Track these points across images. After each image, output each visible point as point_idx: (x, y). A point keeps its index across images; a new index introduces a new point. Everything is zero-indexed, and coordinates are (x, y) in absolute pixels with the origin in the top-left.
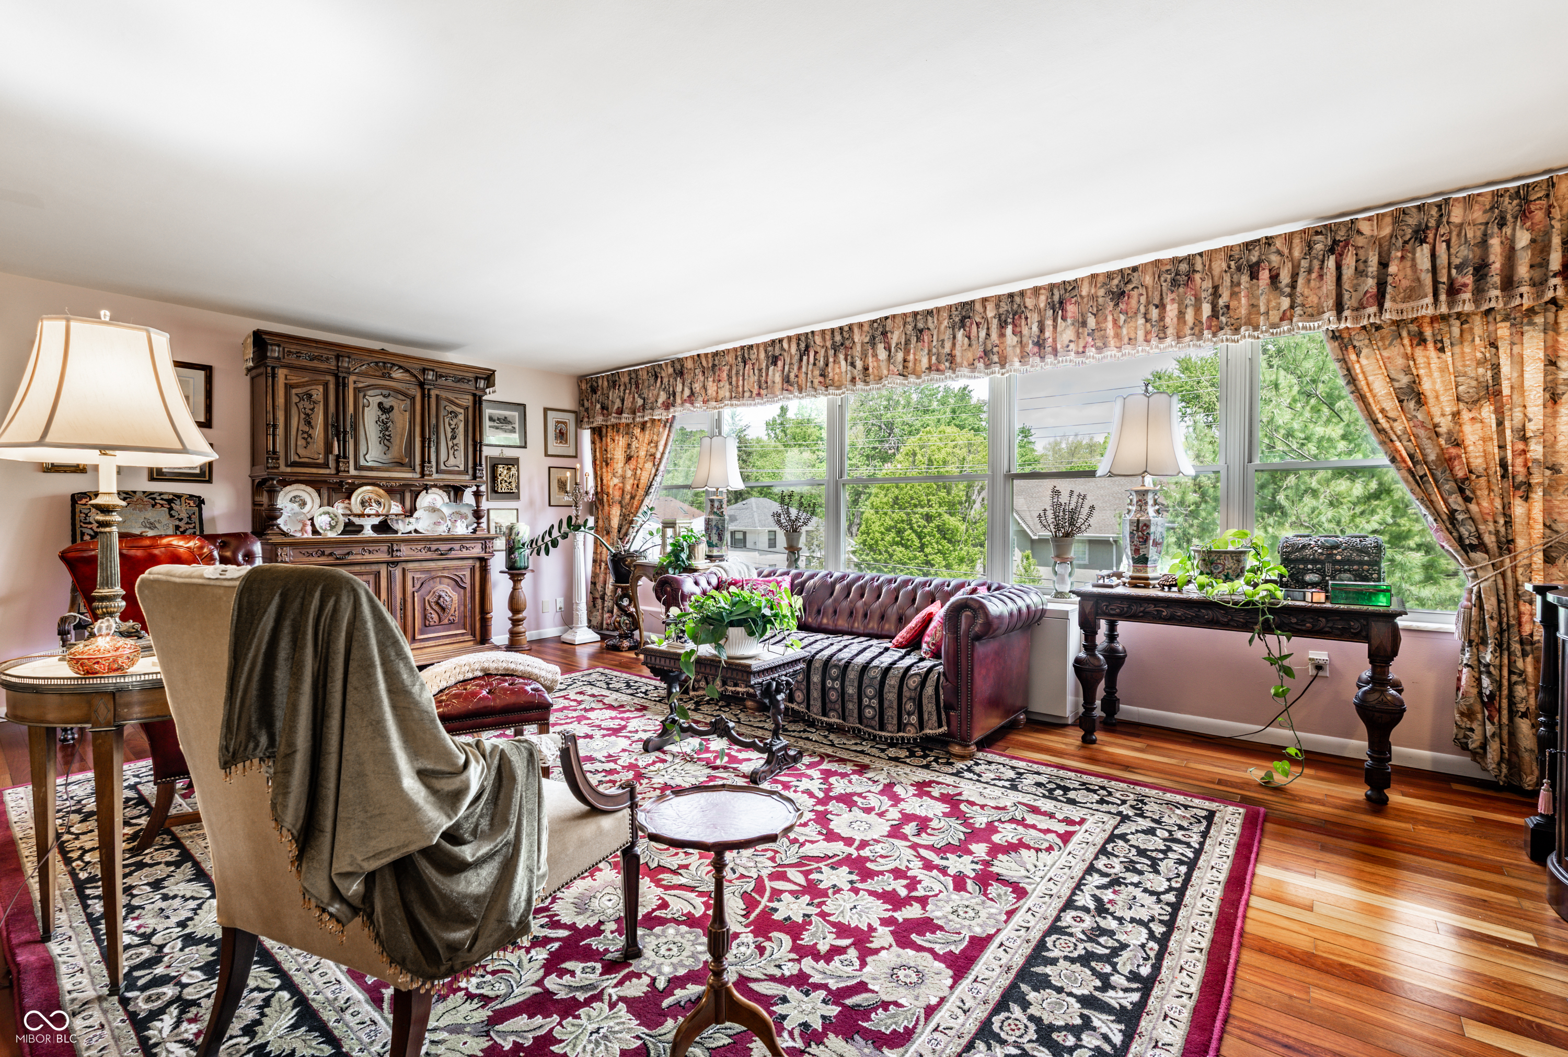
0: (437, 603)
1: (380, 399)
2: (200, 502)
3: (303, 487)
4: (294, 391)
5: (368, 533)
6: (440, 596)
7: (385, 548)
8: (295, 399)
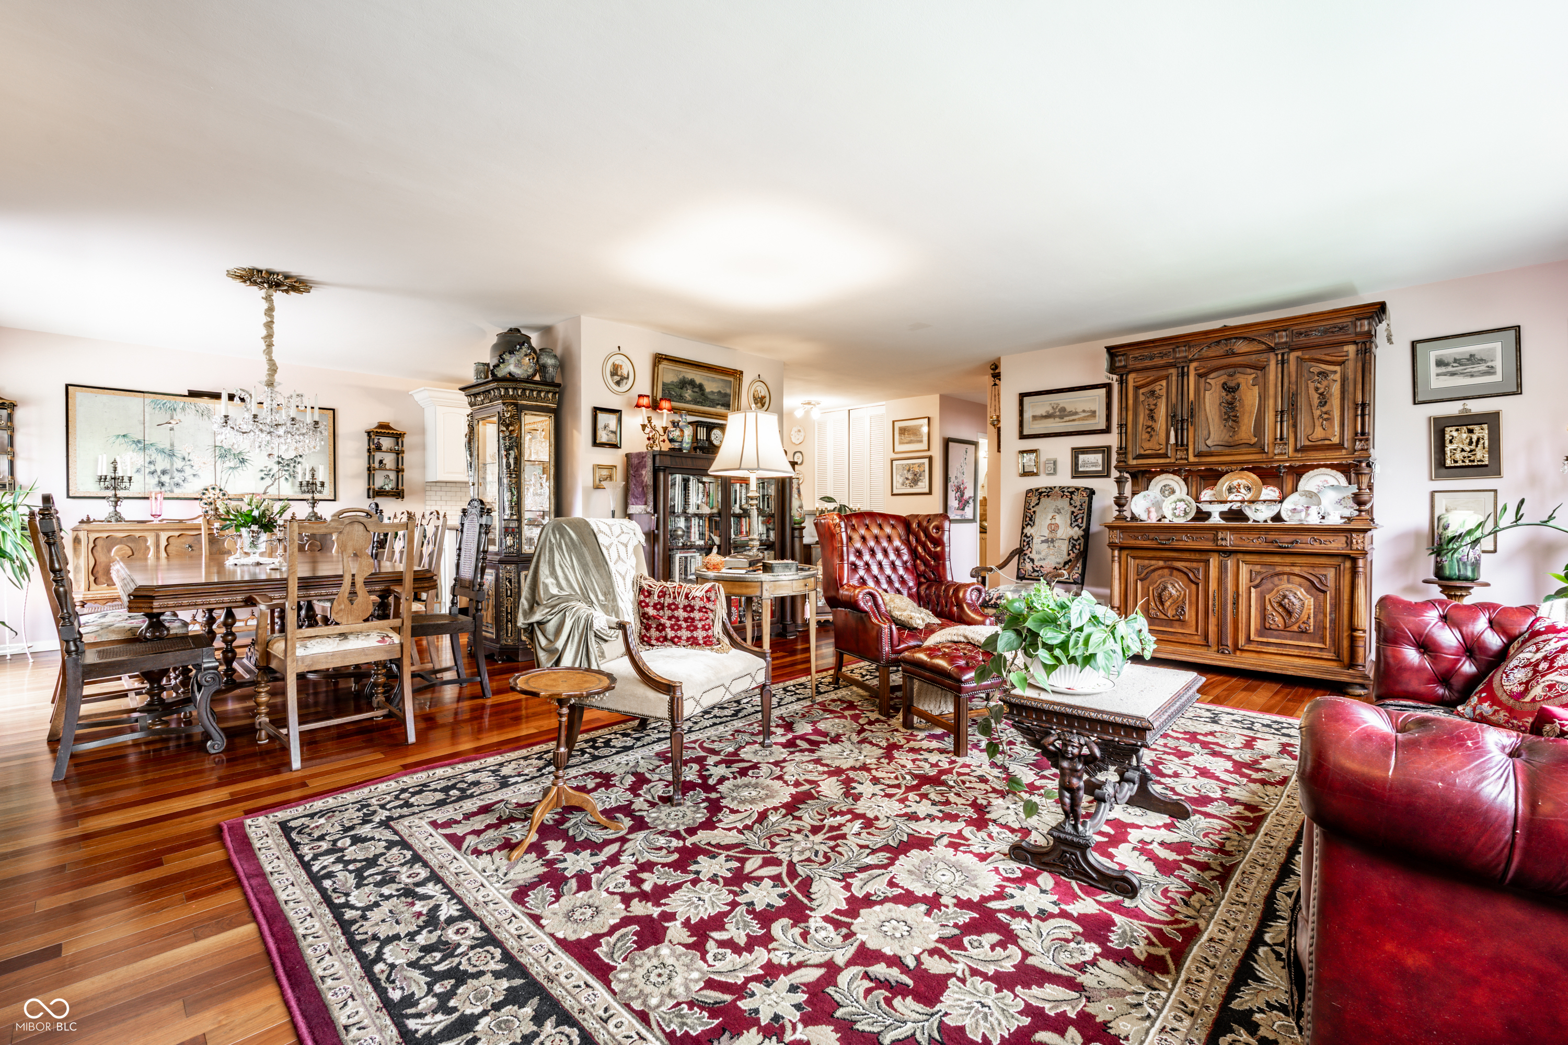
0: (1280, 605)
1: (1224, 379)
2: (1092, 492)
3: (1171, 476)
4: (1141, 391)
5: (1216, 519)
6: (1285, 597)
7: (1211, 536)
8: (1142, 398)
